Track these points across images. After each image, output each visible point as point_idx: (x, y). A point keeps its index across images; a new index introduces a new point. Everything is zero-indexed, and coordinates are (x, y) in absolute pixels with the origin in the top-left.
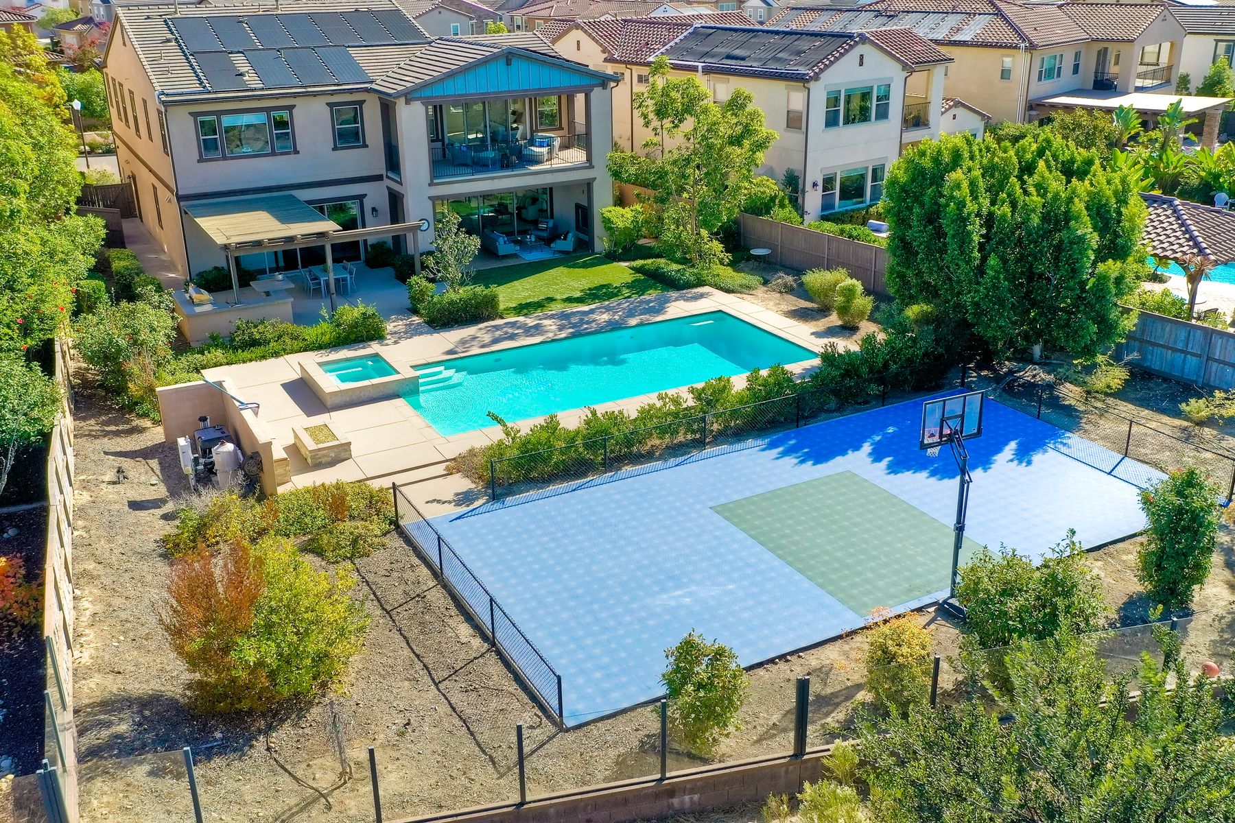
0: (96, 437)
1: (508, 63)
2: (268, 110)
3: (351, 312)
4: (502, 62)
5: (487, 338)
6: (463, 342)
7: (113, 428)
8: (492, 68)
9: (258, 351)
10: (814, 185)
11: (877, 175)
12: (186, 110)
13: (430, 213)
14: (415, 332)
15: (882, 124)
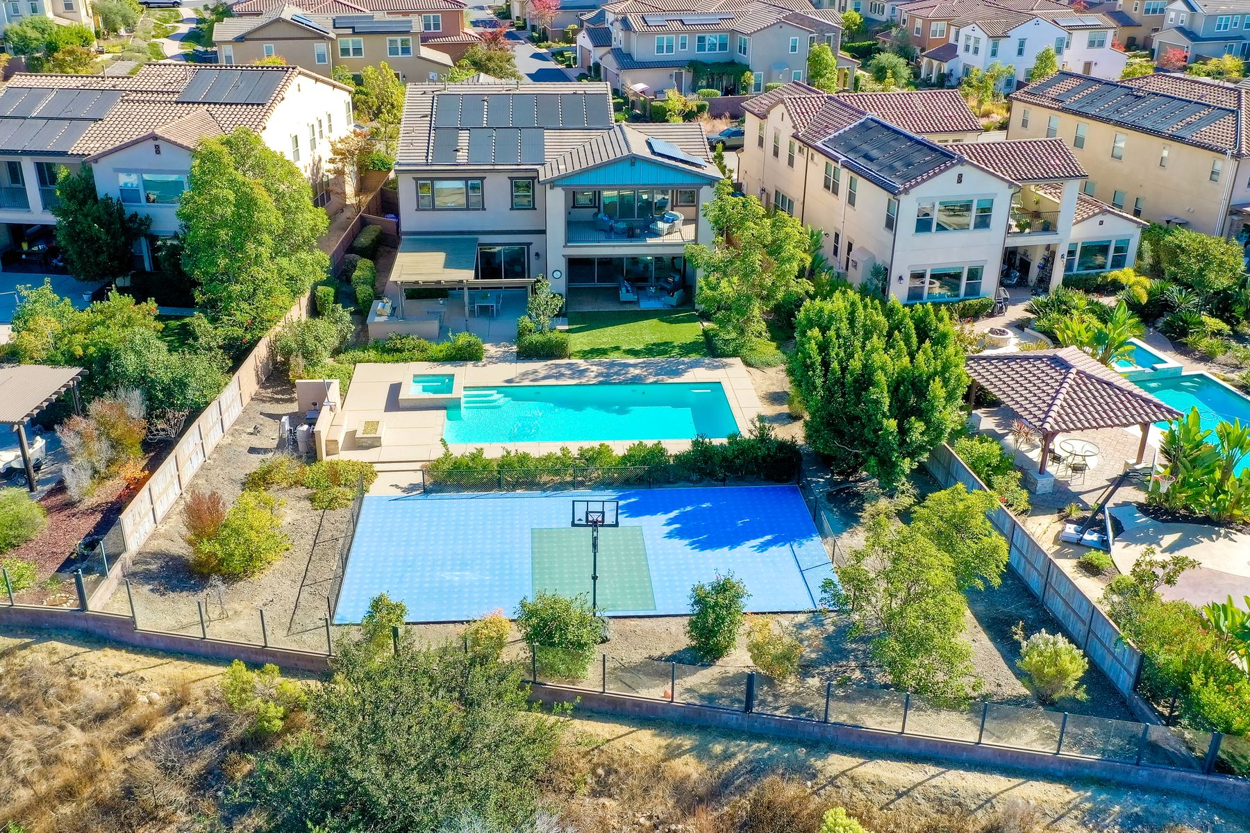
0: (264, 401)
1: (633, 164)
2: (466, 179)
3: (463, 339)
4: (627, 164)
5: (542, 373)
6: (525, 374)
7: (279, 396)
8: (620, 166)
9: (397, 355)
10: (901, 278)
11: (974, 274)
12: (410, 176)
13: (562, 265)
14: (503, 359)
15: (982, 233)
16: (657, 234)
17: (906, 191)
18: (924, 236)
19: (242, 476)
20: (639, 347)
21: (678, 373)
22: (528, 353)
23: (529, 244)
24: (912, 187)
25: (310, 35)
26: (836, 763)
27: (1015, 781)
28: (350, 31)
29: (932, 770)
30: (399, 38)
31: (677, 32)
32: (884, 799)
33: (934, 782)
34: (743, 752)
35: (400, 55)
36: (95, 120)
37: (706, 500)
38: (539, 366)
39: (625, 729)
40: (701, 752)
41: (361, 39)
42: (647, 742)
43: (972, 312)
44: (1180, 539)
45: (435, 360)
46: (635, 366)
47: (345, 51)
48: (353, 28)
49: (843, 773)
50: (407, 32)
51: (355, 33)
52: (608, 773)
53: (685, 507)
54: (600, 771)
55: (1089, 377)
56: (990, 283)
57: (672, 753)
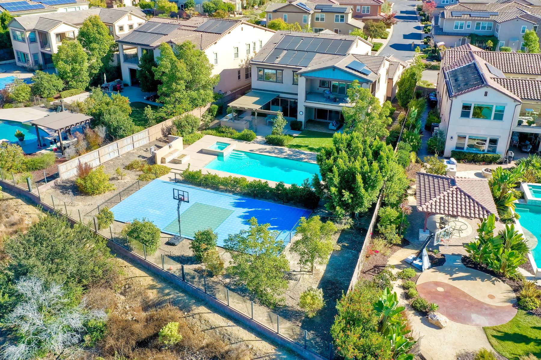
2: (276, 70)
5: (267, 150)
6: (260, 149)
9: (222, 134)
10: (452, 138)
12: (256, 66)
13: (303, 109)
14: (259, 143)
15: (498, 123)
16: (346, 102)
17: (456, 96)
18: (465, 120)
19: (128, 164)
20: (315, 147)
25: (301, 11)
26: (202, 309)
27: (257, 338)
28: (320, 11)
29: (231, 323)
30: (340, 15)
31: (466, 20)
32: (205, 328)
33: (227, 328)
34: (174, 295)
35: (339, 22)
36: (165, 35)
38: (268, 147)
39: (146, 275)
40: (161, 290)
41: (324, 14)
44: (466, 276)
45: (234, 138)
46: (305, 154)
47: (317, 19)
48: (322, 9)
49: (199, 313)
50: (343, 13)
51: (322, 12)
53: (259, 208)
54: (127, 286)
55: (461, 191)
56: (502, 147)
57: (152, 287)
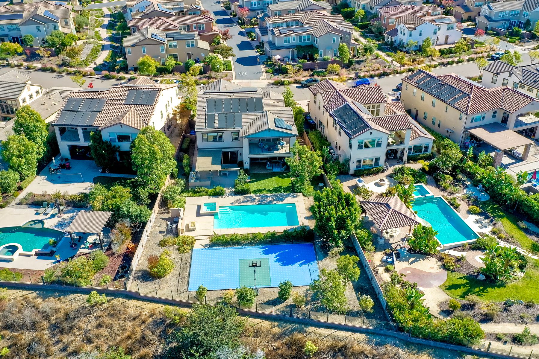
0: (161, 214)
2: (218, 133)
3: (218, 188)
4: (268, 131)
5: (242, 200)
6: (237, 201)
7: (165, 211)
8: (265, 132)
9: (198, 194)
10: (353, 162)
11: (377, 160)
12: (200, 133)
13: (248, 160)
14: (230, 195)
15: (379, 148)
16: (278, 149)
17: (354, 138)
18: (360, 150)
19: (158, 242)
20: (272, 189)
21: (282, 200)
22: (238, 193)
23: (238, 151)
24: (356, 137)
25: (158, 43)
26: (311, 329)
27: (353, 333)
28: (172, 39)
29: (334, 330)
30: (190, 41)
31: (292, 36)
32: (322, 338)
33: (334, 334)
35: (191, 47)
36: (99, 112)
37: (287, 248)
38: (240, 197)
39: (262, 321)
41: (176, 42)
42: (266, 324)
43: (376, 172)
44: (415, 260)
45: (210, 196)
46: (269, 197)
47: (171, 46)
49: (313, 332)
51: (174, 40)
52: (257, 332)
53: (281, 251)
54: (255, 331)
55: (395, 211)
56: (382, 162)
